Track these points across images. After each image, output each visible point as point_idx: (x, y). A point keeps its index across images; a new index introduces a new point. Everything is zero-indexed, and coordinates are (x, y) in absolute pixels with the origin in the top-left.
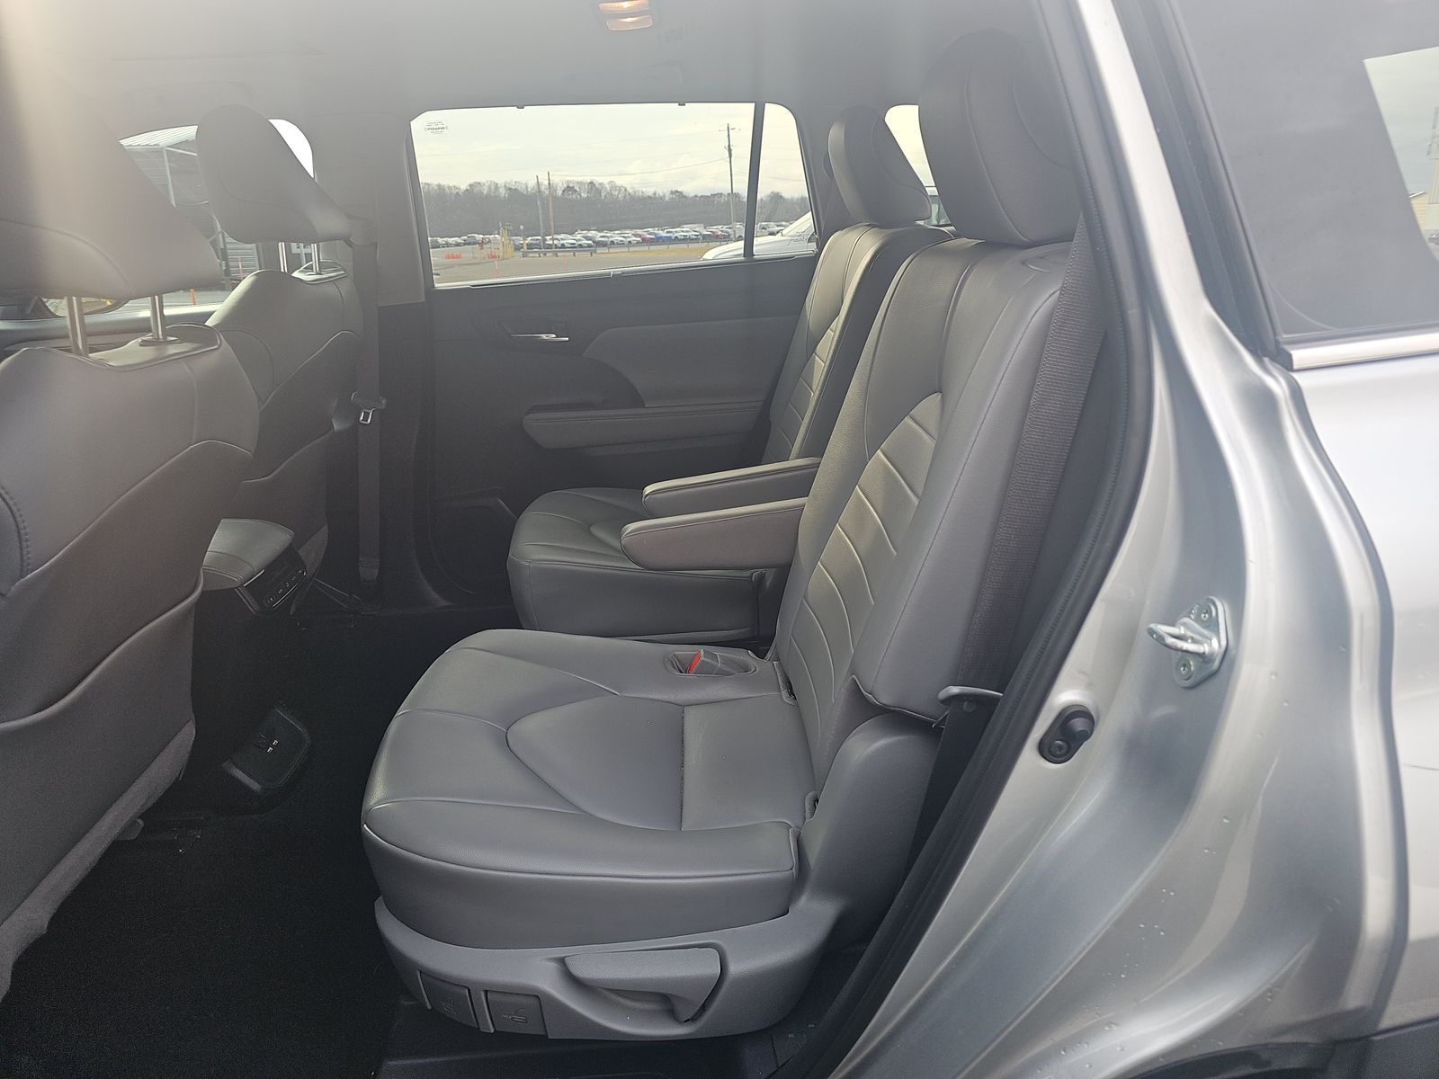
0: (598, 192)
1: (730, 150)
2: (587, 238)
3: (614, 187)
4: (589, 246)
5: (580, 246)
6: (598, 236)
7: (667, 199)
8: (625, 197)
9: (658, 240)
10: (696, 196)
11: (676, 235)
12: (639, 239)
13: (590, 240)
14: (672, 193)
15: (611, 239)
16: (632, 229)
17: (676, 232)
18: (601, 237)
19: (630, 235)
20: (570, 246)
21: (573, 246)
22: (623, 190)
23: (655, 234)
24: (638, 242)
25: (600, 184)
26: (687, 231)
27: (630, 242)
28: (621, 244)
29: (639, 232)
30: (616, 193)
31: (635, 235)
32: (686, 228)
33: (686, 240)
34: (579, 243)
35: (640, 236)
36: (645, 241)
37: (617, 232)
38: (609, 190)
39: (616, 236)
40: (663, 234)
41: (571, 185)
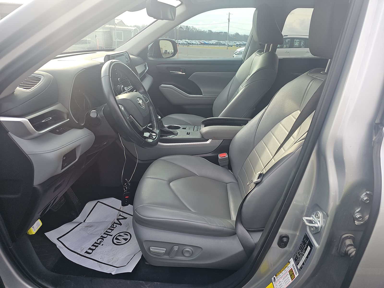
0: (189, 29)
1: (229, 20)
2: (186, 42)
3: (193, 28)
4: (186, 44)
5: (184, 44)
6: (189, 41)
7: (207, 32)
8: (196, 31)
9: (205, 44)
10: (215, 32)
11: (210, 43)
12: (200, 43)
13: (187, 42)
14: (209, 31)
15: (192, 43)
16: (198, 40)
17: (210, 42)
18: (190, 42)
19: (197, 42)
20: (181, 43)
21: (182, 44)
22: (195, 29)
23: (205, 42)
24: (200, 44)
25: (189, 27)
26: (213, 42)
27: (197, 44)
28: (195, 44)
29: (200, 41)
30: (194, 29)
31: (199, 42)
32: (213, 41)
33: (213, 44)
34: (184, 43)
35: (200, 42)
36: (201, 44)
37: (194, 41)
38: (191, 29)
39: (194, 42)
40: (207, 42)
41: (181, 26)
